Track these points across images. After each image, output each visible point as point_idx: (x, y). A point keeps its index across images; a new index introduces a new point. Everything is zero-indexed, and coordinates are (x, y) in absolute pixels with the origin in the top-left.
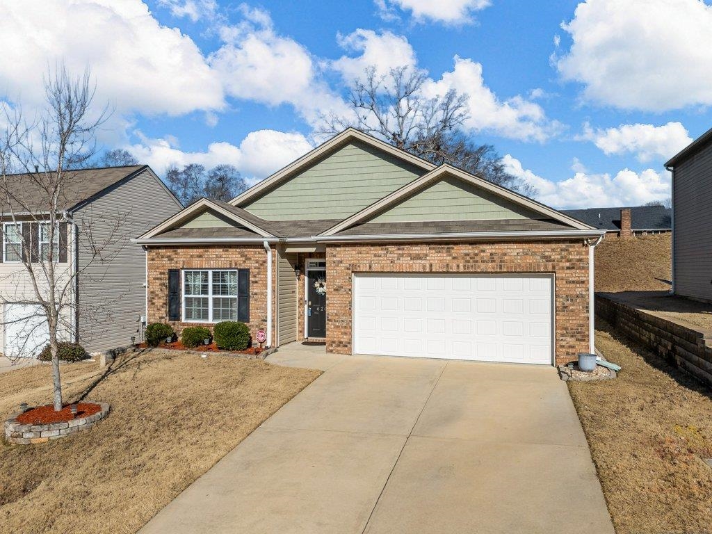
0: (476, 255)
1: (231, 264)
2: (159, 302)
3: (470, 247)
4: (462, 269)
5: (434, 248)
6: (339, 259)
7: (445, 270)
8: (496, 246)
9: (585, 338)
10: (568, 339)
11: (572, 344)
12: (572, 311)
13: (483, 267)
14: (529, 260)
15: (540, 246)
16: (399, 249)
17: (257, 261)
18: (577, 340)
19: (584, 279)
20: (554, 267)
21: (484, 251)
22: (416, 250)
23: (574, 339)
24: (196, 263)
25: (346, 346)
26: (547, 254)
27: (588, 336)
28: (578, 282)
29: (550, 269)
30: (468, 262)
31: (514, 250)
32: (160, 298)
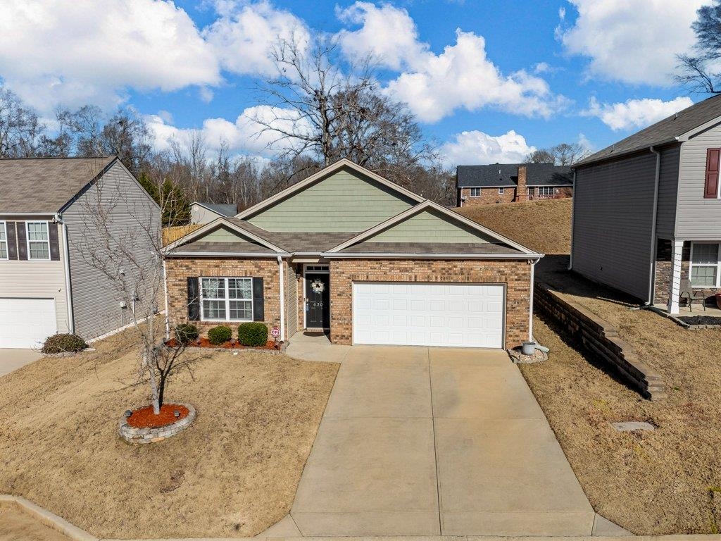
0: (450, 269)
1: (246, 273)
2: (178, 305)
3: (446, 263)
4: (439, 280)
5: (418, 264)
6: (341, 270)
7: (426, 280)
8: (465, 263)
9: (526, 330)
10: (515, 330)
11: (517, 334)
12: (518, 311)
13: (455, 278)
14: (489, 274)
15: (497, 263)
16: (391, 264)
17: (270, 271)
18: (521, 331)
19: (527, 288)
20: (506, 279)
21: (455, 267)
22: (404, 264)
23: (519, 331)
24: (214, 272)
25: (348, 338)
26: (501, 269)
27: (528, 328)
28: (522, 290)
29: (503, 280)
30: (444, 274)
31: (478, 266)
32: (179, 301)
